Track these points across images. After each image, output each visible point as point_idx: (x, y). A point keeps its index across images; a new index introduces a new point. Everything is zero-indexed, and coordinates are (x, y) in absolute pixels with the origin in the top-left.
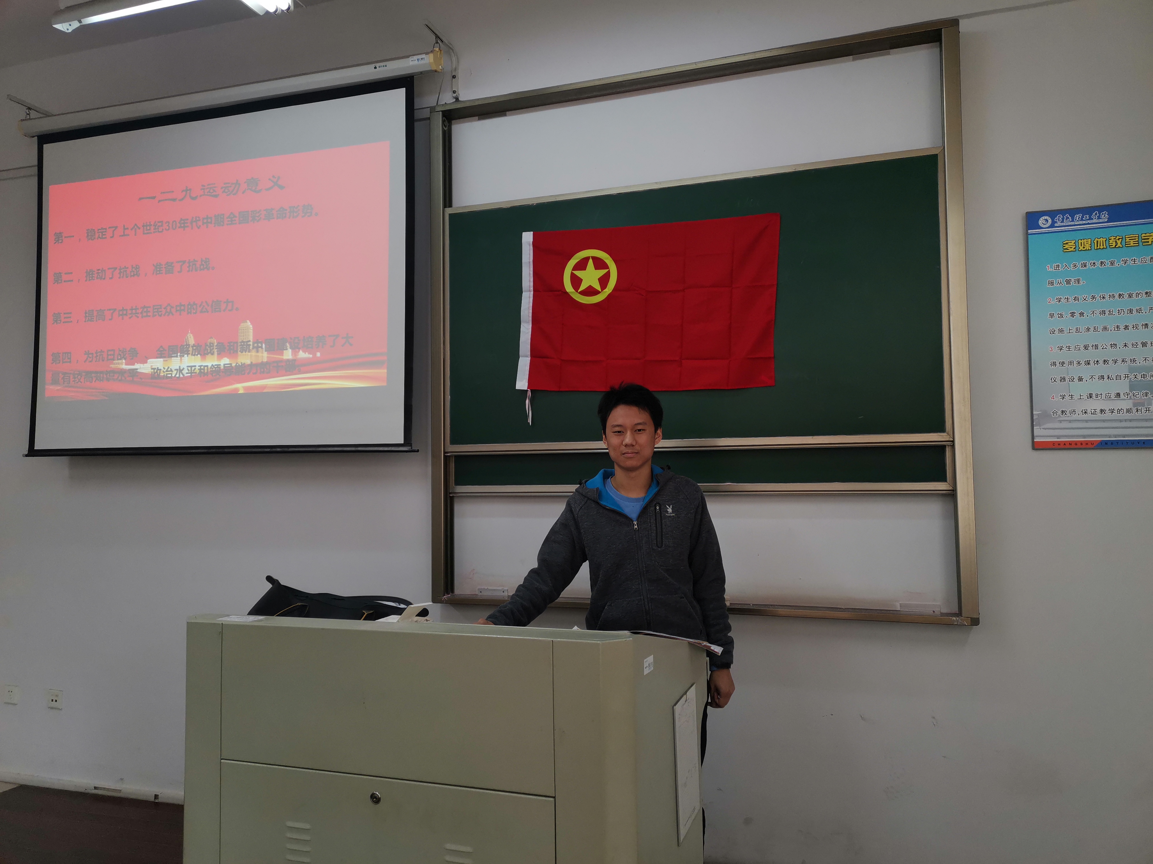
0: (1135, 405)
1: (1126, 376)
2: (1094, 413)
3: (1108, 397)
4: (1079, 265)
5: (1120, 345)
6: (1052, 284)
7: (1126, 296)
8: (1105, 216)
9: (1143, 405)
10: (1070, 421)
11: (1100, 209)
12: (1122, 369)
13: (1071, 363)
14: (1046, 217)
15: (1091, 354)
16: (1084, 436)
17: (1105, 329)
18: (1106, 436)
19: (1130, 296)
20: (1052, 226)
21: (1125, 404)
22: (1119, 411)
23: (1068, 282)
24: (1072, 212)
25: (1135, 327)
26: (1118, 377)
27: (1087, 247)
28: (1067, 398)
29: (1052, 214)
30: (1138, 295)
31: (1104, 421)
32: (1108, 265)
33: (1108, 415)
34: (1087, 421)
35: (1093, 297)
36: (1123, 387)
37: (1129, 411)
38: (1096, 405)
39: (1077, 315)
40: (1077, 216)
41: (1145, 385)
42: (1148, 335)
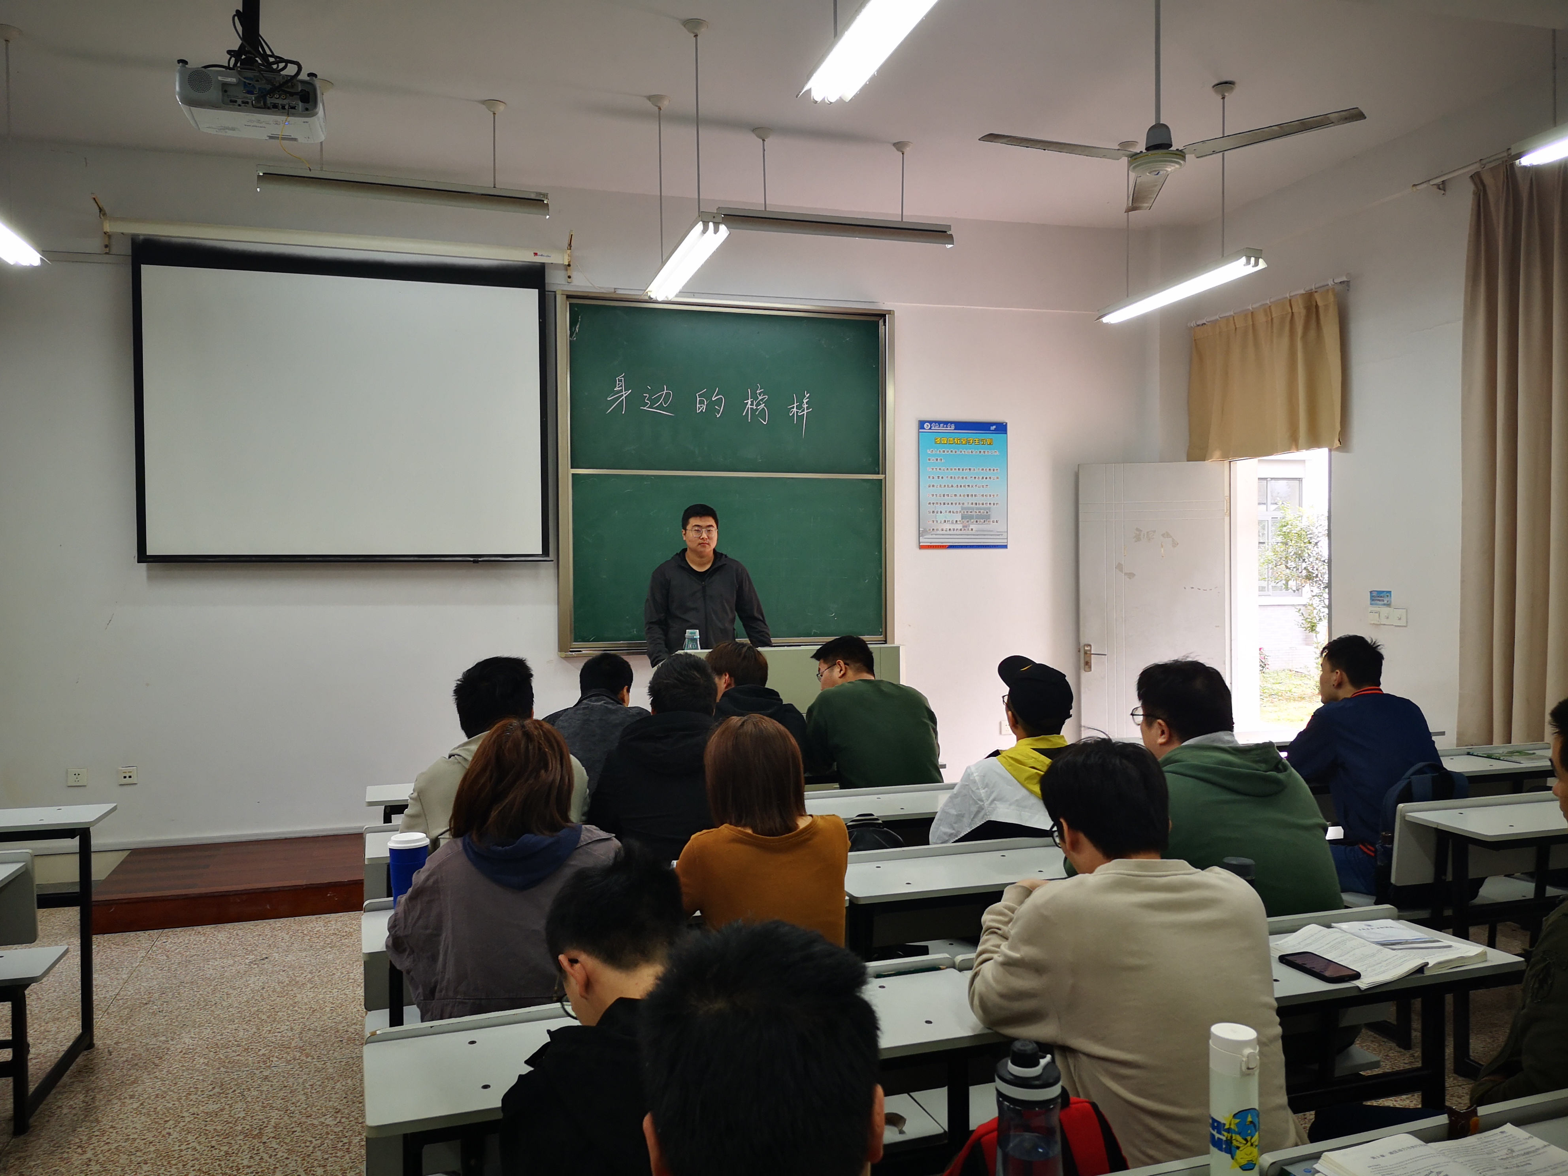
0: (963, 527)
1: (960, 512)
2: (946, 531)
3: (952, 523)
4: (942, 451)
5: (958, 495)
6: (929, 460)
7: (961, 470)
8: (953, 426)
9: (966, 527)
10: (936, 534)
11: (951, 423)
12: (958, 508)
13: (937, 503)
14: (928, 424)
15: (946, 499)
16: (942, 543)
17: (952, 486)
18: (952, 543)
19: (963, 470)
20: (930, 429)
21: (960, 526)
22: (957, 529)
23: (937, 460)
24: (939, 423)
25: (964, 486)
26: (957, 512)
27: (945, 442)
28: (935, 522)
29: (931, 422)
30: (966, 469)
31: (950, 535)
32: (954, 453)
33: (952, 533)
34: (943, 535)
35: (947, 469)
36: (958, 517)
37: (961, 530)
38: (947, 526)
39: (940, 478)
40: (941, 425)
41: (967, 517)
42: (970, 491)
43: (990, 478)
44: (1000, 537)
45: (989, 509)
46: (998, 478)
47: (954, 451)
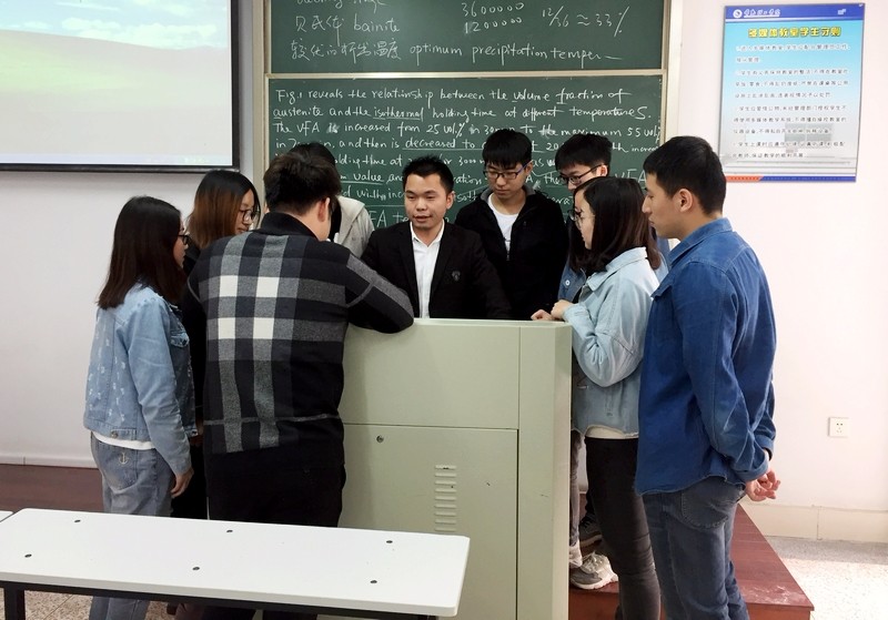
0: (787, 151)
1: (784, 130)
2: (760, 157)
3: (770, 145)
4: (758, 48)
5: (782, 108)
6: (739, 60)
7: (788, 73)
8: (778, 13)
9: (792, 151)
10: (744, 162)
11: (775, 7)
12: (781, 125)
13: (748, 120)
14: (738, 10)
15: (763, 114)
16: (753, 173)
17: (772, 95)
18: (767, 173)
19: (790, 73)
20: (742, 17)
21: (781, 151)
22: (777, 155)
23: (750, 60)
24: (756, 8)
25: (792, 95)
26: (778, 131)
27: (765, 35)
28: (743, 145)
29: (743, 8)
30: (795, 72)
31: (766, 162)
32: (778, 49)
33: (769, 159)
34: (755, 162)
35: (766, 72)
36: (780, 138)
37: (783, 155)
38: (762, 150)
39: (755, 84)
40: (760, 11)
41: (795, 138)
42: (800, 102)
43: (834, 83)
44: (847, 165)
45: (830, 126)
46: (846, 82)
47: (777, 47)
